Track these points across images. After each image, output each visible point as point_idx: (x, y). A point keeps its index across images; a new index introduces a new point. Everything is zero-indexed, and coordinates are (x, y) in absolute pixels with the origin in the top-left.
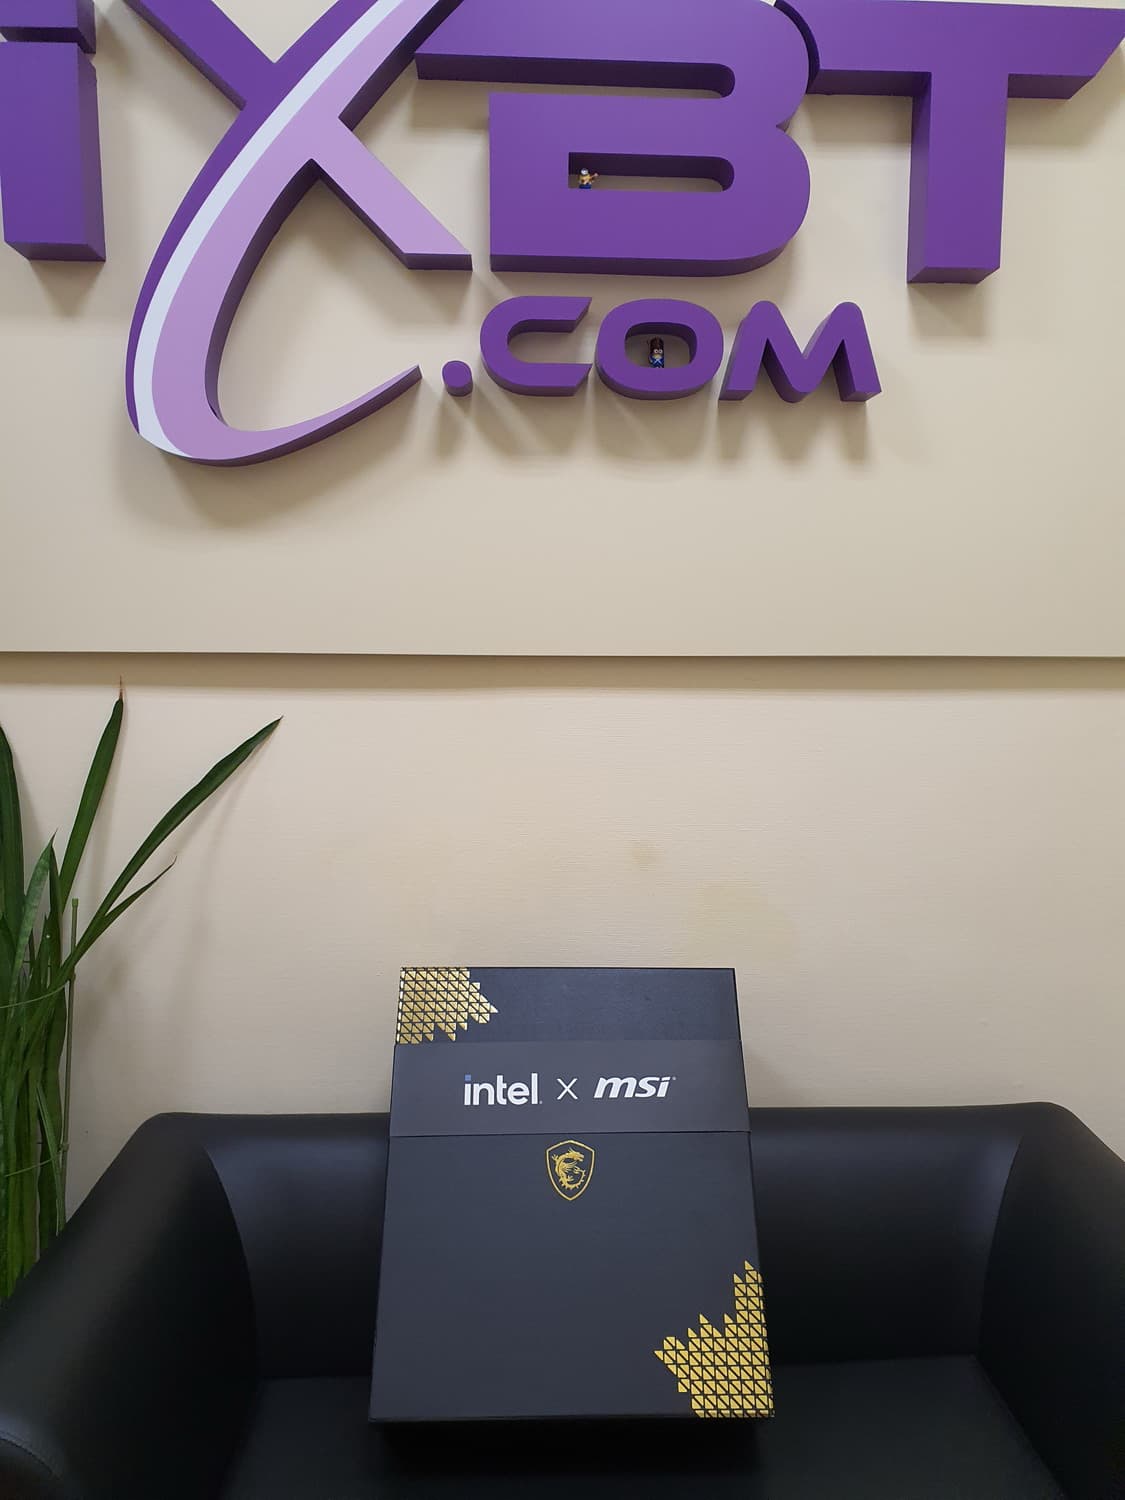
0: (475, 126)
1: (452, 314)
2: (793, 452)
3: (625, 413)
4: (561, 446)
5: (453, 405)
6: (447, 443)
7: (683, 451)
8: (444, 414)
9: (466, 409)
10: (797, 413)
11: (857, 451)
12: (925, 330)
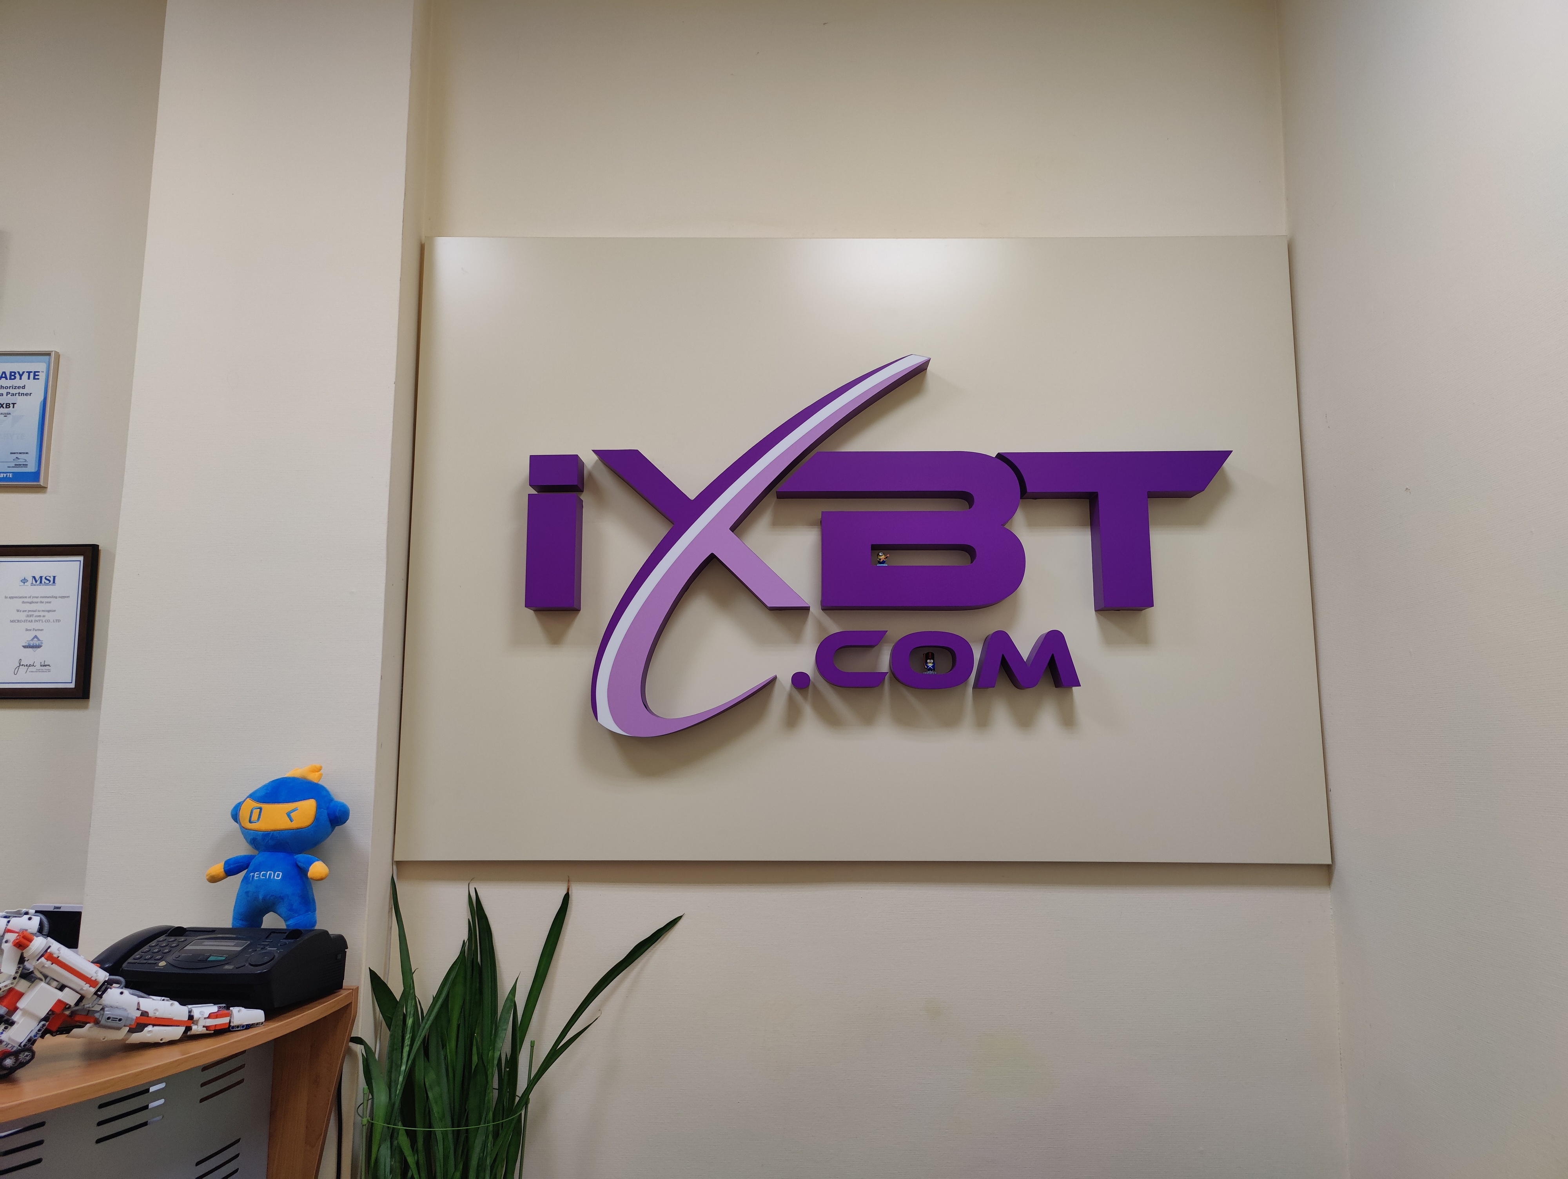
0: (812, 524)
1: (797, 637)
2: (1025, 722)
3: (911, 698)
4: (868, 719)
5: (797, 696)
6: (792, 719)
7: (951, 722)
8: (791, 698)
9: (805, 698)
10: (1027, 696)
11: (1068, 720)
12: (1108, 640)
